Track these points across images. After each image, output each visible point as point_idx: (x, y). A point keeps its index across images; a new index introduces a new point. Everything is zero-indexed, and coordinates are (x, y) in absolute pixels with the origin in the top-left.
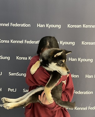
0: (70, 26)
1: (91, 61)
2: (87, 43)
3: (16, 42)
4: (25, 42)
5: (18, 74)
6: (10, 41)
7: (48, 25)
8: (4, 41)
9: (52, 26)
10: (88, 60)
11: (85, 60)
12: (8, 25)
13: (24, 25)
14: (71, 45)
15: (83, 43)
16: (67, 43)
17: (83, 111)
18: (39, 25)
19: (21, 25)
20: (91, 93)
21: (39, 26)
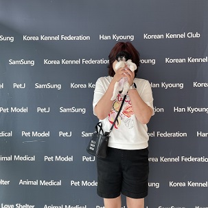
0: (147, 36)
1: (181, 86)
3: (70, 62)
4: (83, 62)
5: (73, 110)
6: (61, 62)
7: (116, 37)
8: (52, 61)
9: (121, 37)
10: (176, 85)
11: (172, 85)
12: (58, 38)
13: (80, 38)
14: (150, 64)
15: (167, 60)
16: (144, 61)
17: (174, 163)
19: (76, 38)
20: (183, 135)
21: (102, 38)
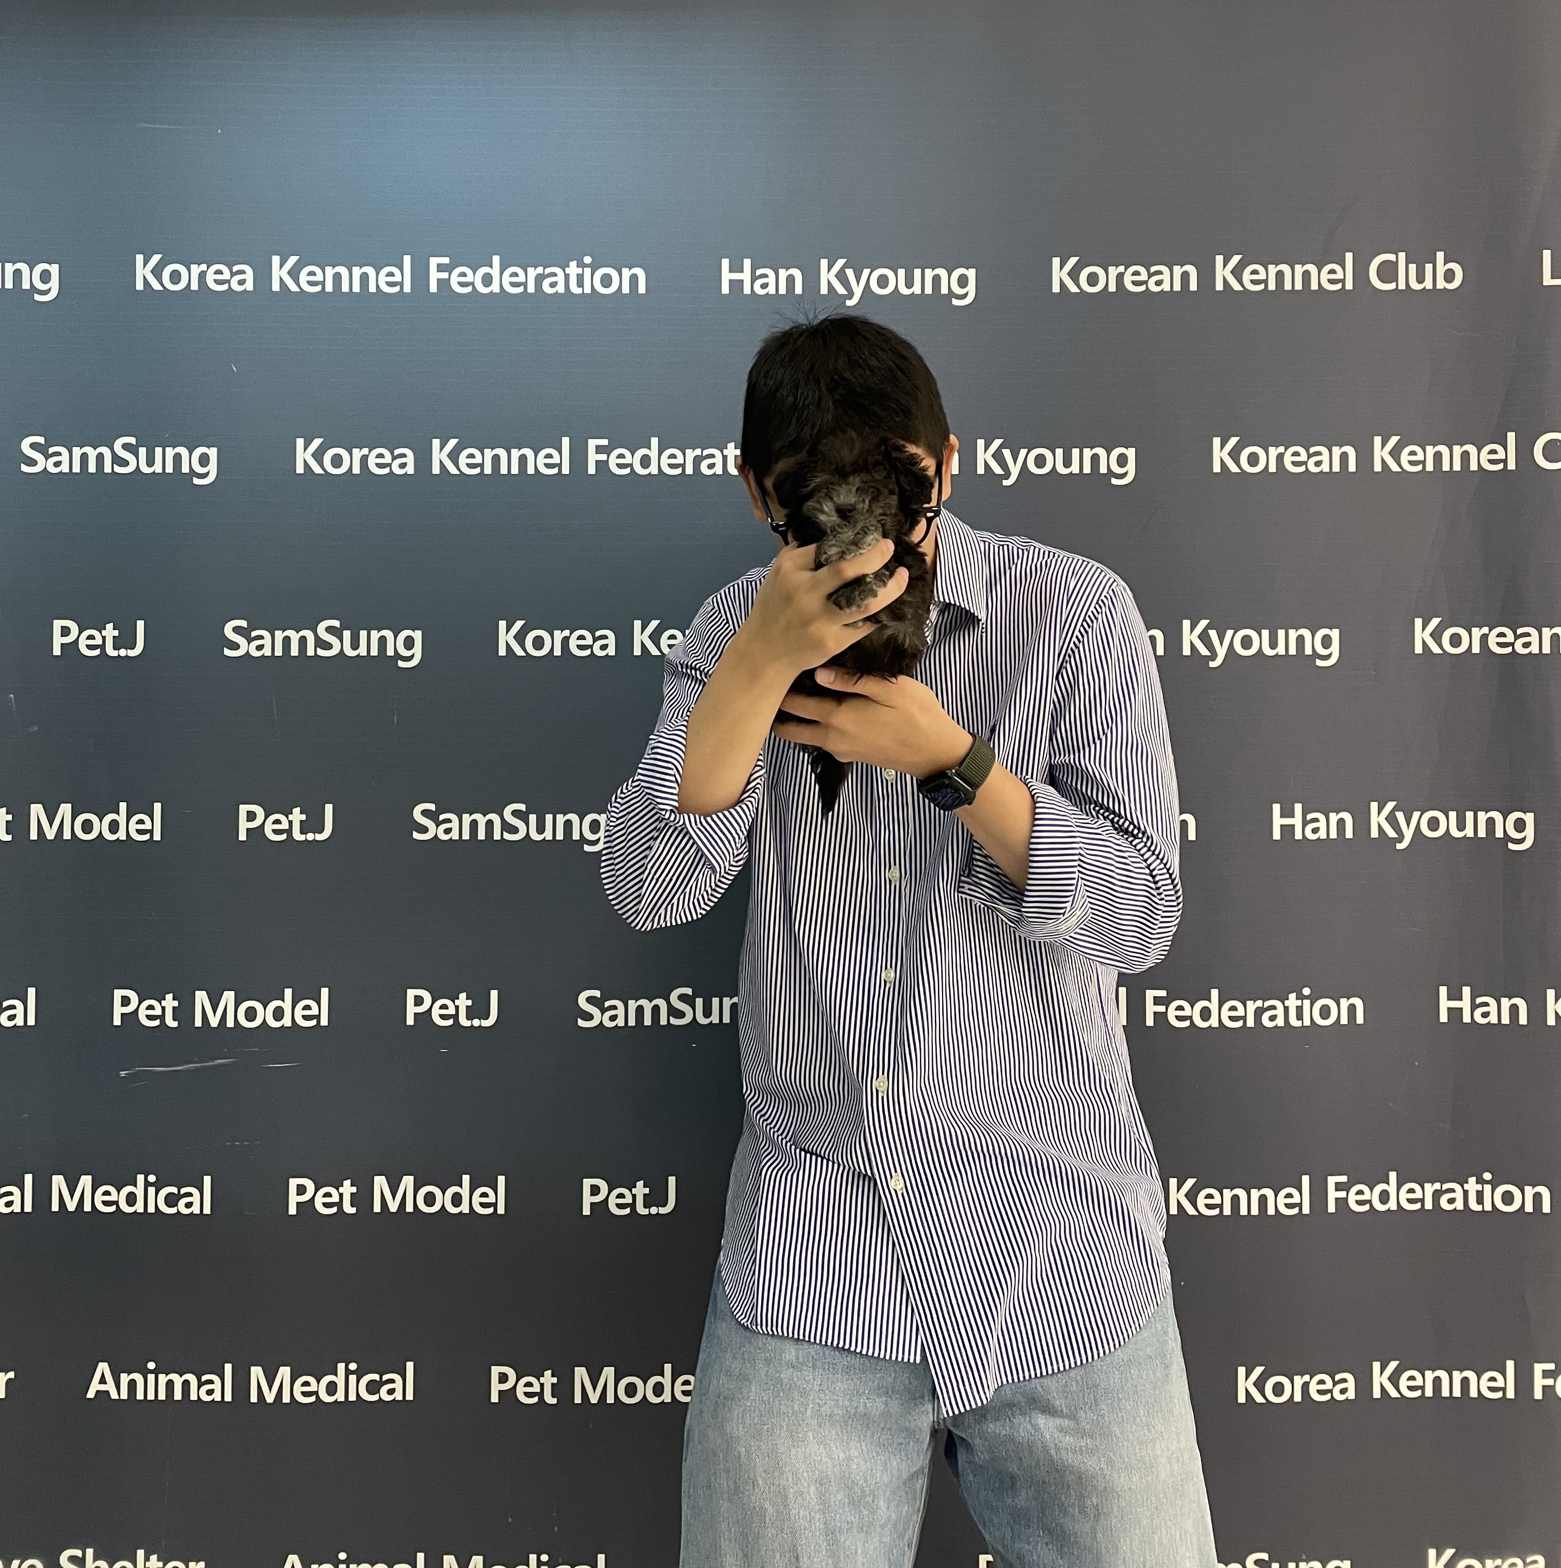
0: (1074, 275)
1: (1324, 646)
2: (1268, 459)
3: (496, 459)
4: (593, 458)
5: (513, 824)
7: (841, 276)
8: (357, 453)
9: (883, 281)
10: (1287, 641)
11: (1261, 641)
12: (401, 277)
13: (570, 278)
15: (1220, 454)
16: (1054, 460)
18: (746, 276)
19: (540, 279)
21: (736, 285)
